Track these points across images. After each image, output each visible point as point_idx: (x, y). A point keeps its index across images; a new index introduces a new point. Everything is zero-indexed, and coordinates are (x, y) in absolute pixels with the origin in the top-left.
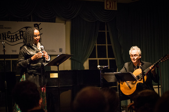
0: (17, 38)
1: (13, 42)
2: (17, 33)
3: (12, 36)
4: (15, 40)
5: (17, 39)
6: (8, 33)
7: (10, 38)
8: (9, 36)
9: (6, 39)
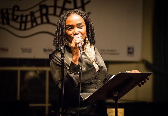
0: (34, 20)
1: (25, 29)
2: (34, 10)
3: (22, 16)
4: (29, 25)
5: (34, 24)
6: (14, 10)
7: (19, 20)
8: (15, 17)
9: (8, 24)
